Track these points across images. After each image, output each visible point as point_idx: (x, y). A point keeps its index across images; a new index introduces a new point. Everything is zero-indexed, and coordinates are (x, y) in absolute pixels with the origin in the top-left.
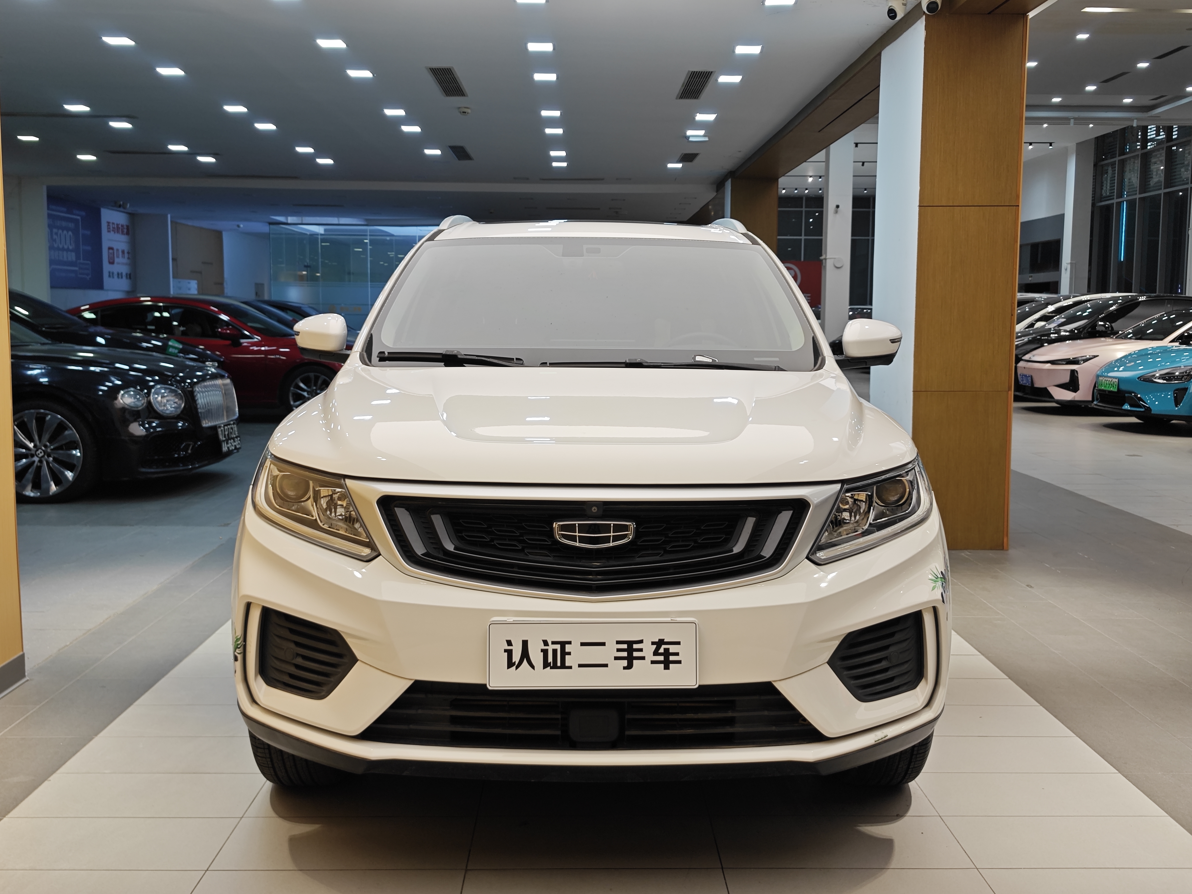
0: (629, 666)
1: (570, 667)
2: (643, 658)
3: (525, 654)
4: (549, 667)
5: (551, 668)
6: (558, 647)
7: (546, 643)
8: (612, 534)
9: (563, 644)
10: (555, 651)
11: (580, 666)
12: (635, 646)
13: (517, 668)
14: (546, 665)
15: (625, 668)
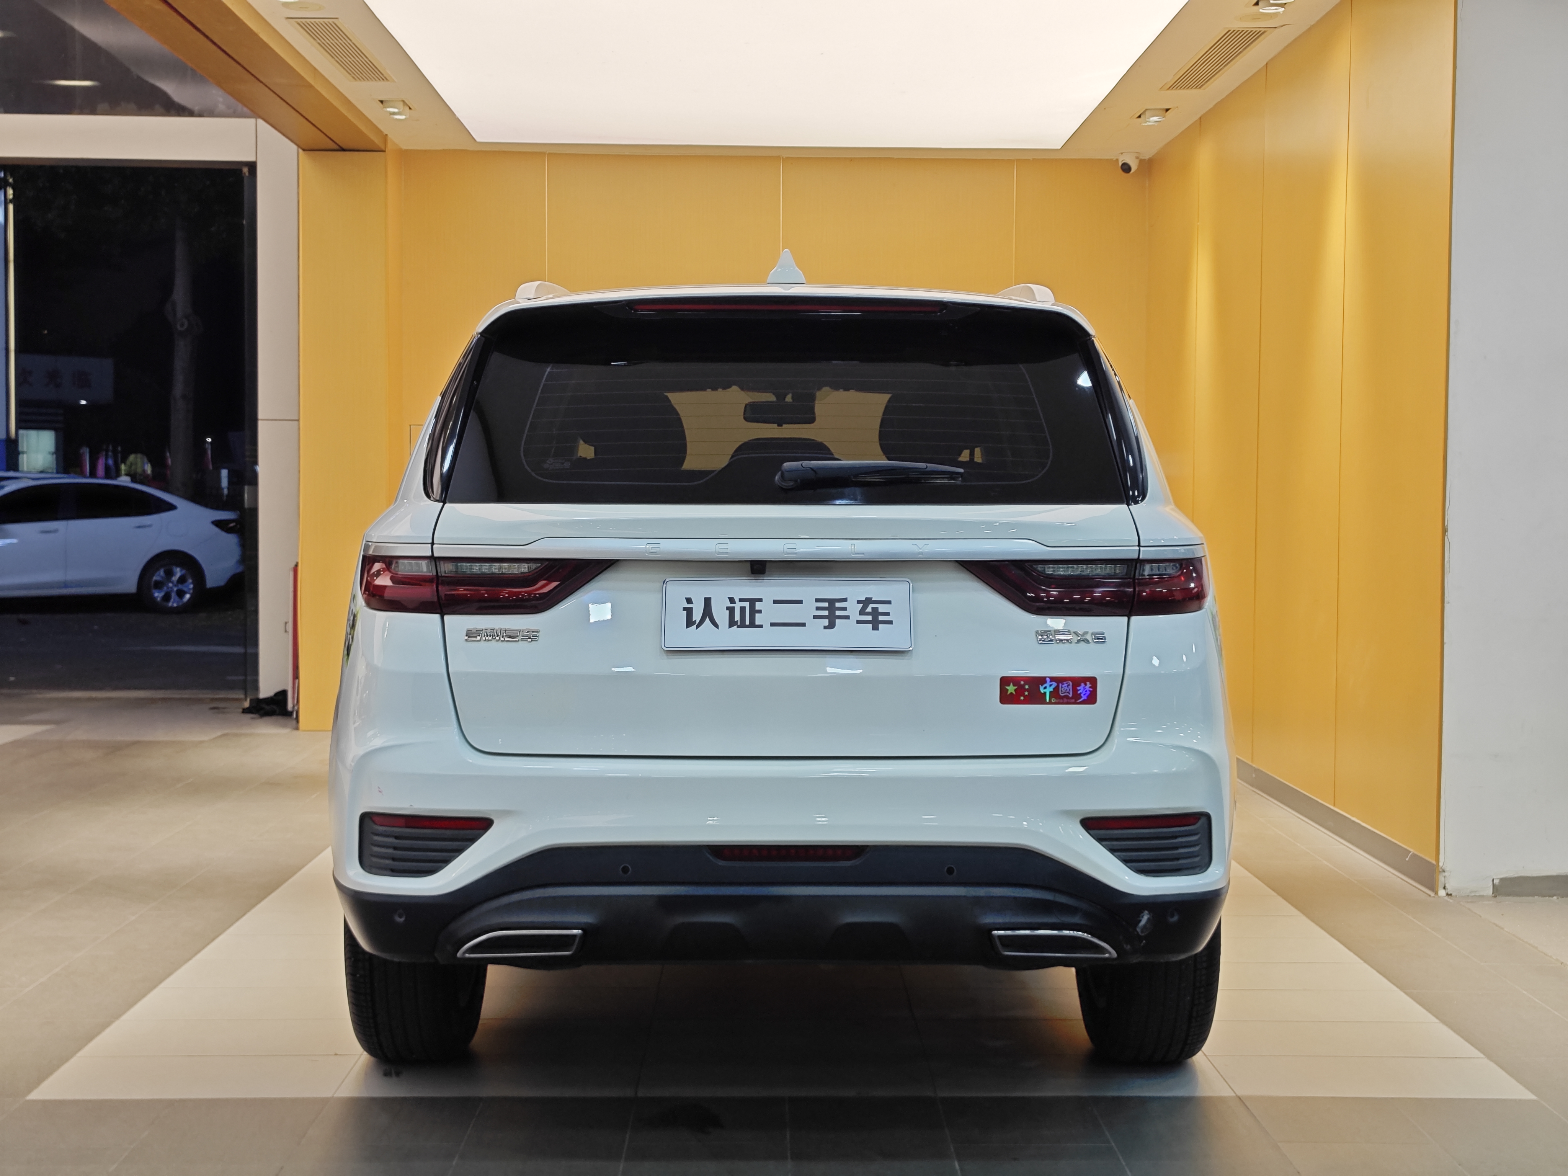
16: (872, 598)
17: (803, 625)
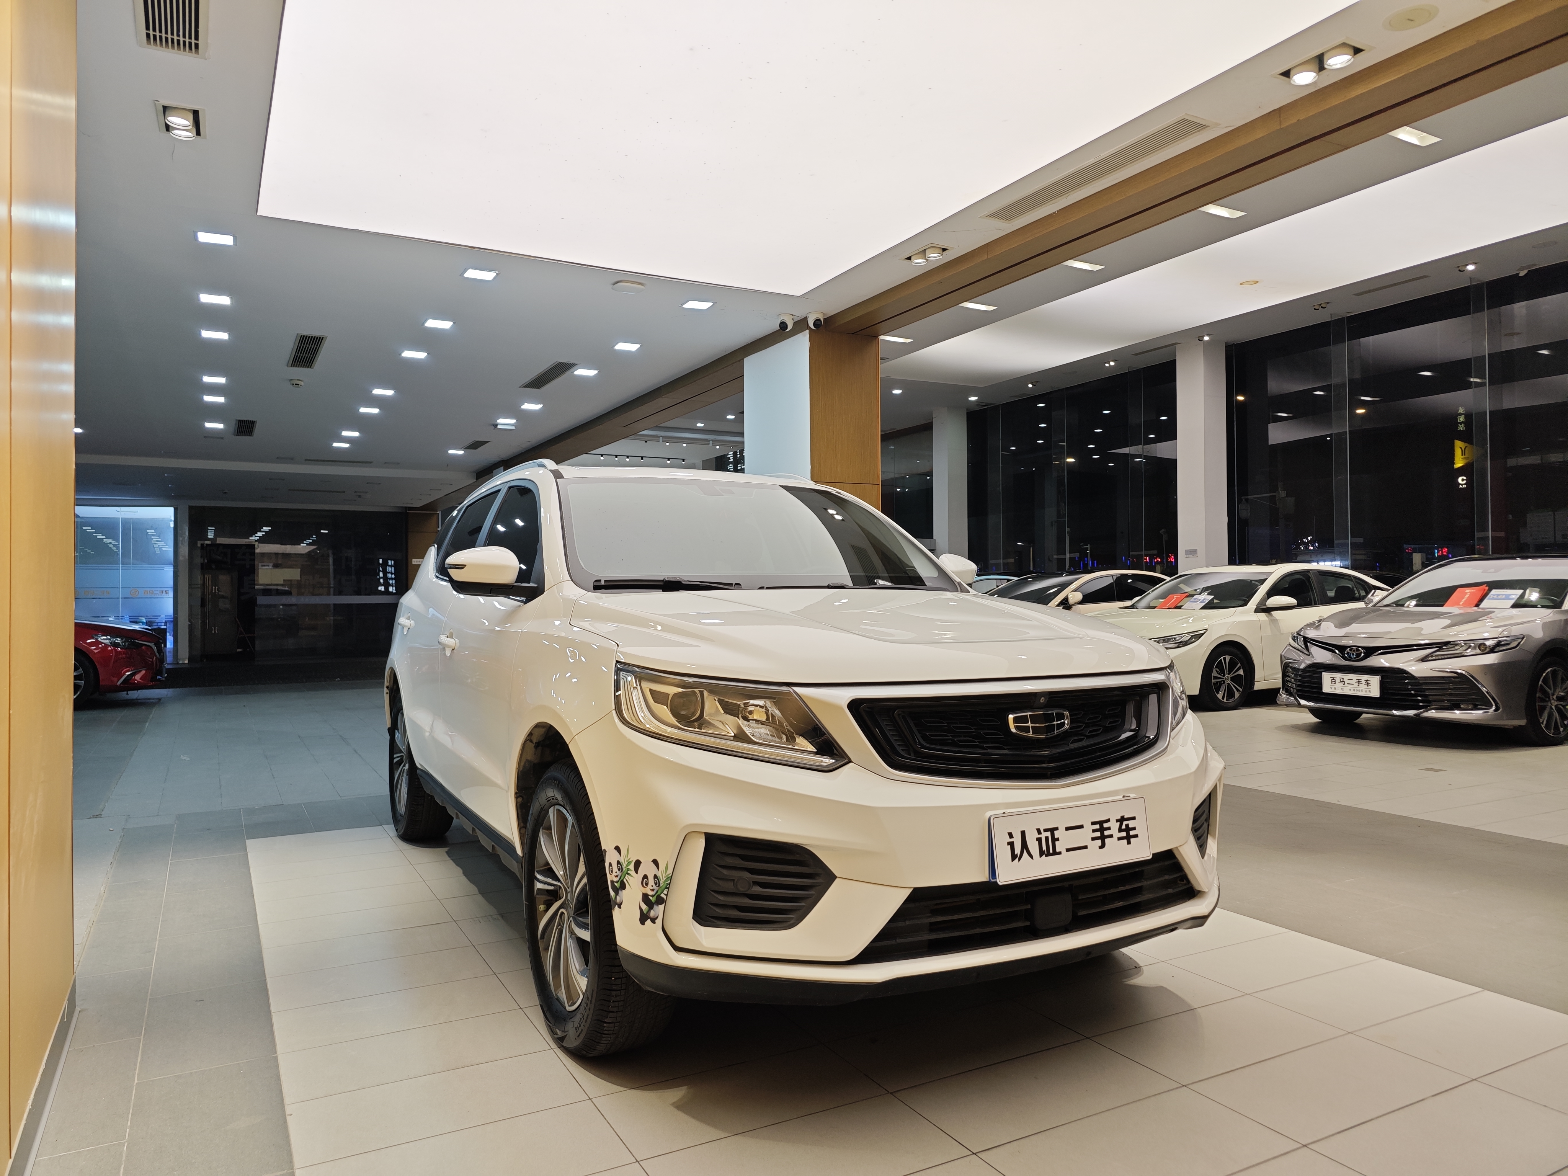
0: (1103, 846)
1: (1060, 853)
2: (1111, 836)
3: (1024, 846)
4: (1044, 855)
5: (1046, 856)
6: (1048, 834)
7: (1039, 831)
8: (1055, 723)
9: (1052, 830)
10: (1047, 838)
11: (1068, 850)
12: (1105, 825)
13: (1019, 860)
14: (1042, 853)
15: (1101, 847)
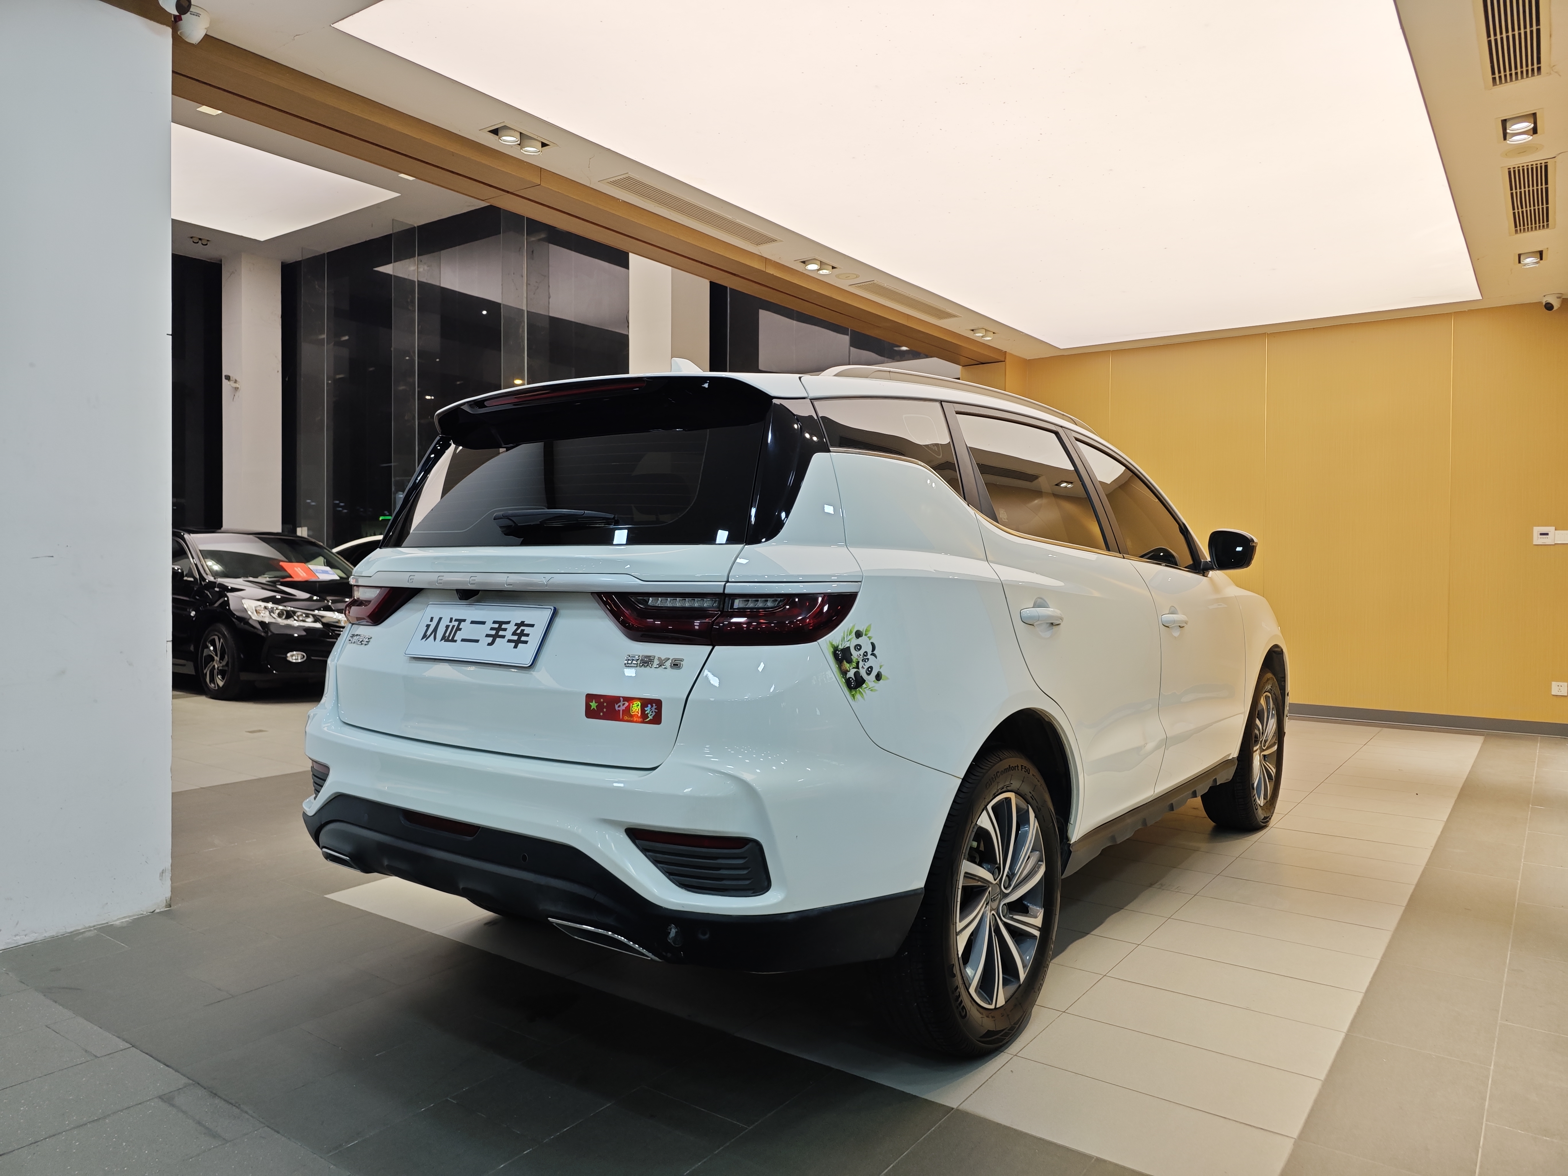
16: (524, 622)
17: (477, 641)
